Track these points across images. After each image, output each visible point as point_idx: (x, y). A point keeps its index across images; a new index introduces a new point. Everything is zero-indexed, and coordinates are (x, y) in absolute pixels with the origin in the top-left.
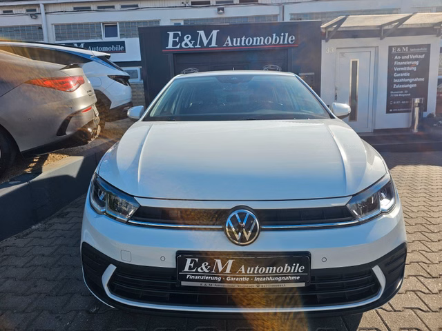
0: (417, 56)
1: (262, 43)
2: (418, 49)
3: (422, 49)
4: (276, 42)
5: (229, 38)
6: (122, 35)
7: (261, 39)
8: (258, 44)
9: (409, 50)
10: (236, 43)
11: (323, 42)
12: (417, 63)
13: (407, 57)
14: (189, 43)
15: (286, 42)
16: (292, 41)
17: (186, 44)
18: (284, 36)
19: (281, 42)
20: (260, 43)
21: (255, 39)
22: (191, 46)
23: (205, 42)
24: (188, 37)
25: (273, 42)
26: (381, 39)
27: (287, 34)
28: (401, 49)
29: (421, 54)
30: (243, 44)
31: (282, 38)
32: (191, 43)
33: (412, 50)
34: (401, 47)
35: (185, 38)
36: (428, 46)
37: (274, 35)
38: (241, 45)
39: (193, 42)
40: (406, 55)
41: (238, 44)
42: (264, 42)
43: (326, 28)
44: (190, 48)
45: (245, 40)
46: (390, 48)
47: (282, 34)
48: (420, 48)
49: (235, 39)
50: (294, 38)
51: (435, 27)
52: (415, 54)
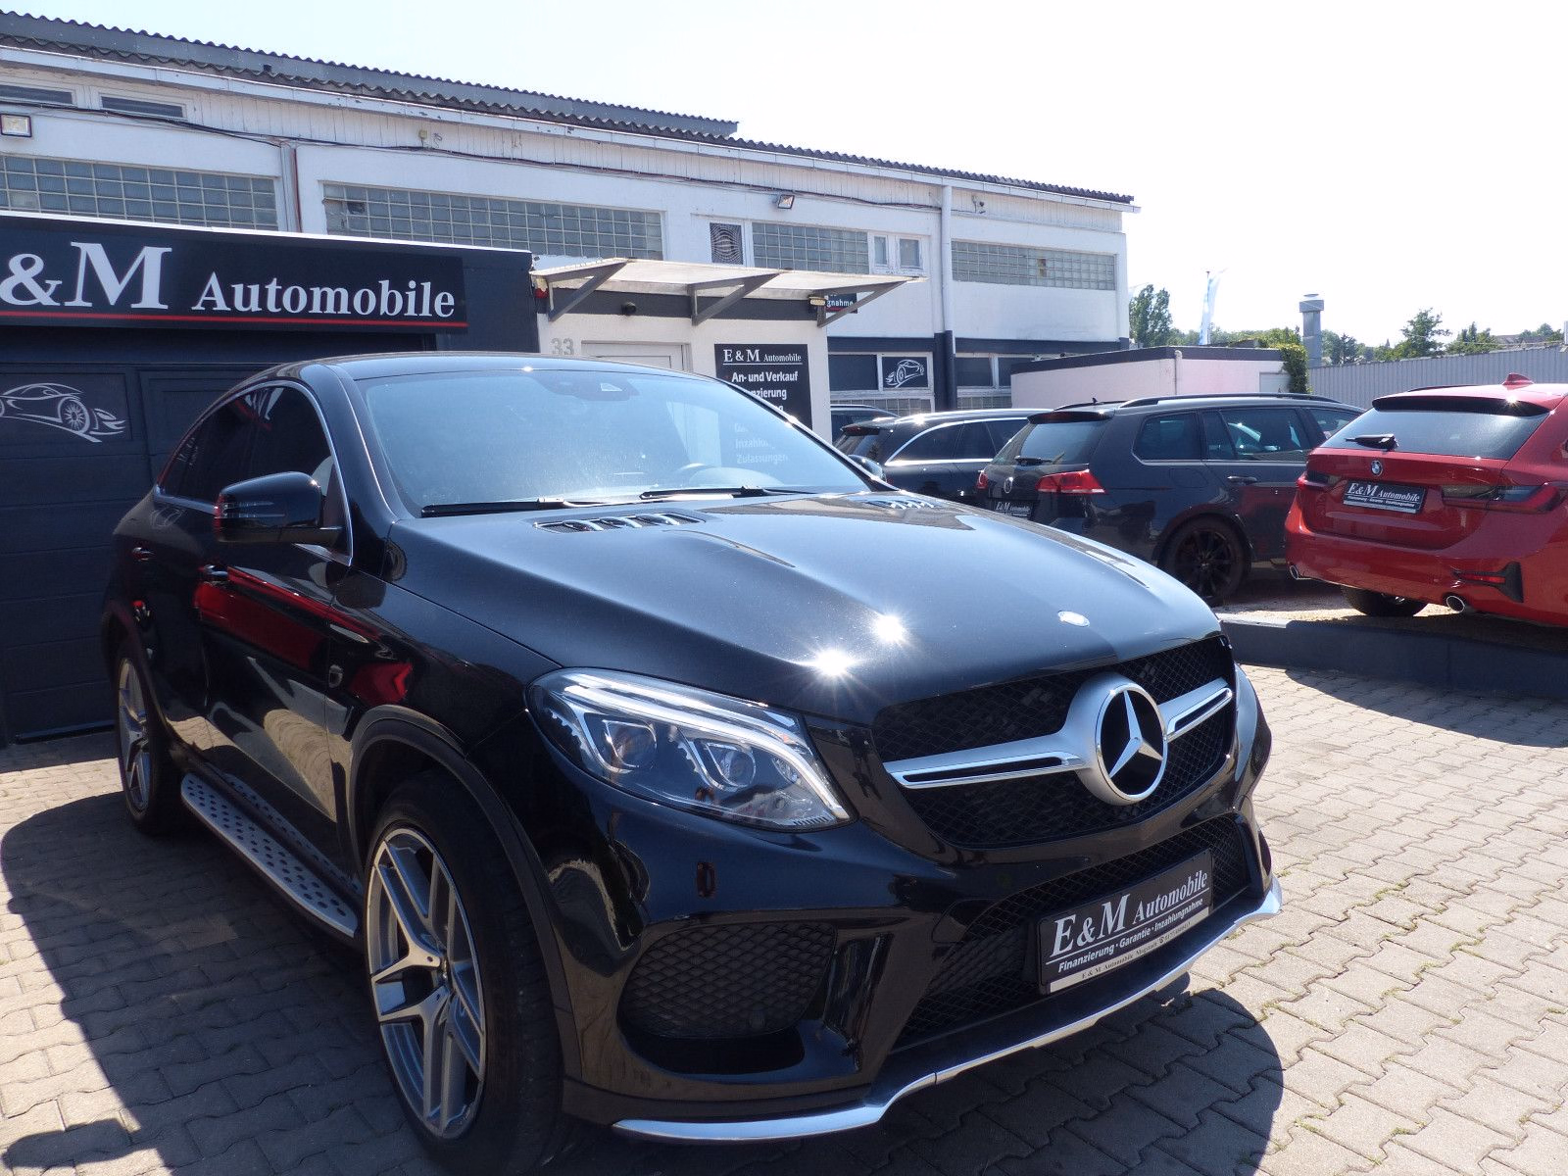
0: (781, 377)
1: (344, 310)
2: (782, 358)
3: (790, 357)
4: (391, 306)
5: (213, 282)
7: (338, 296)
8: (330, 309)
9: (762, 358)
10: (246, 302)
11: (541, 318)
12: (783, 394)
13: (759, 378)
14: (33, 287)
15: (426, 312)
16: (445, 309)
17: (20, 291)
18: (419, 291)
19: (411, 312)
20: (337, 306)
21: (317, 292)
22: (44, 298)
23: (113, 289)
24: (27, 264)
25: (384, 309)
26: (695, 322)
27: (427, 286)
28: (744, 354)
29: (788, 369)
30: (271, 307)
31: (412, 295)
32: (45, 287)
33: (770, 359)
34: (743, 348)
35: (15, 263)
36: (801, 350)
37: (385, 284)
38: (265, 312)
39: (54, 284)
40: (757, 370)
41: (254, 306)
42: (351, 306)
43: (547, 279)
44: (39, 306)
45: (279, 294)
46: (719, 349)
47: (412, 284)
48: (786, 354)
49: (239, 289)
50: (451, 301)
51: (812, 302)
52: (776, 369)
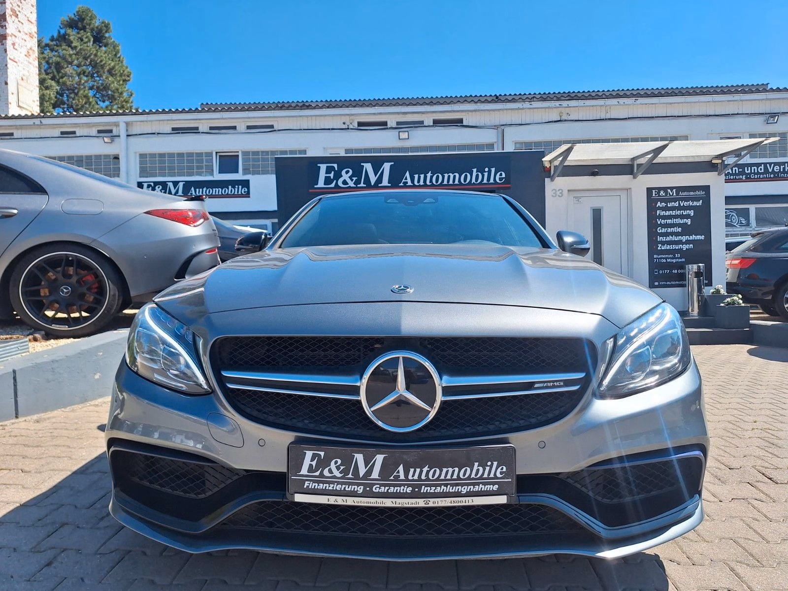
0: (690, 203)
2: (692, 193)
3: (697, 193)
4: (477, 180)
6: (246, 171)
7: (454, 176)
9: (677, 194)
10: (418, 181)
11: (547, 180)
12: (692, 213)
13: (676, 204)
15: (492, 181)
16: (501, 179)
18: (489, 172)
19: (485, 181)
21: (446, 175)
25: (474, 181)
26: (635, 177)
27: (493, 170)
28: (666, 192)
29: (697, 199)
31: (486, 174)
33: (683, 194)
34: (665, 189)
36: (707, 189)
37: (475, 170)
38: (426, 185)
40: (675, 200)
41: (421, 183)
43: (550, 162)
45: (432, 177)
46: (649, 190)
47: (487, 169)
48: (694, 191)
50: (504, 175)
52: (687, 199)
